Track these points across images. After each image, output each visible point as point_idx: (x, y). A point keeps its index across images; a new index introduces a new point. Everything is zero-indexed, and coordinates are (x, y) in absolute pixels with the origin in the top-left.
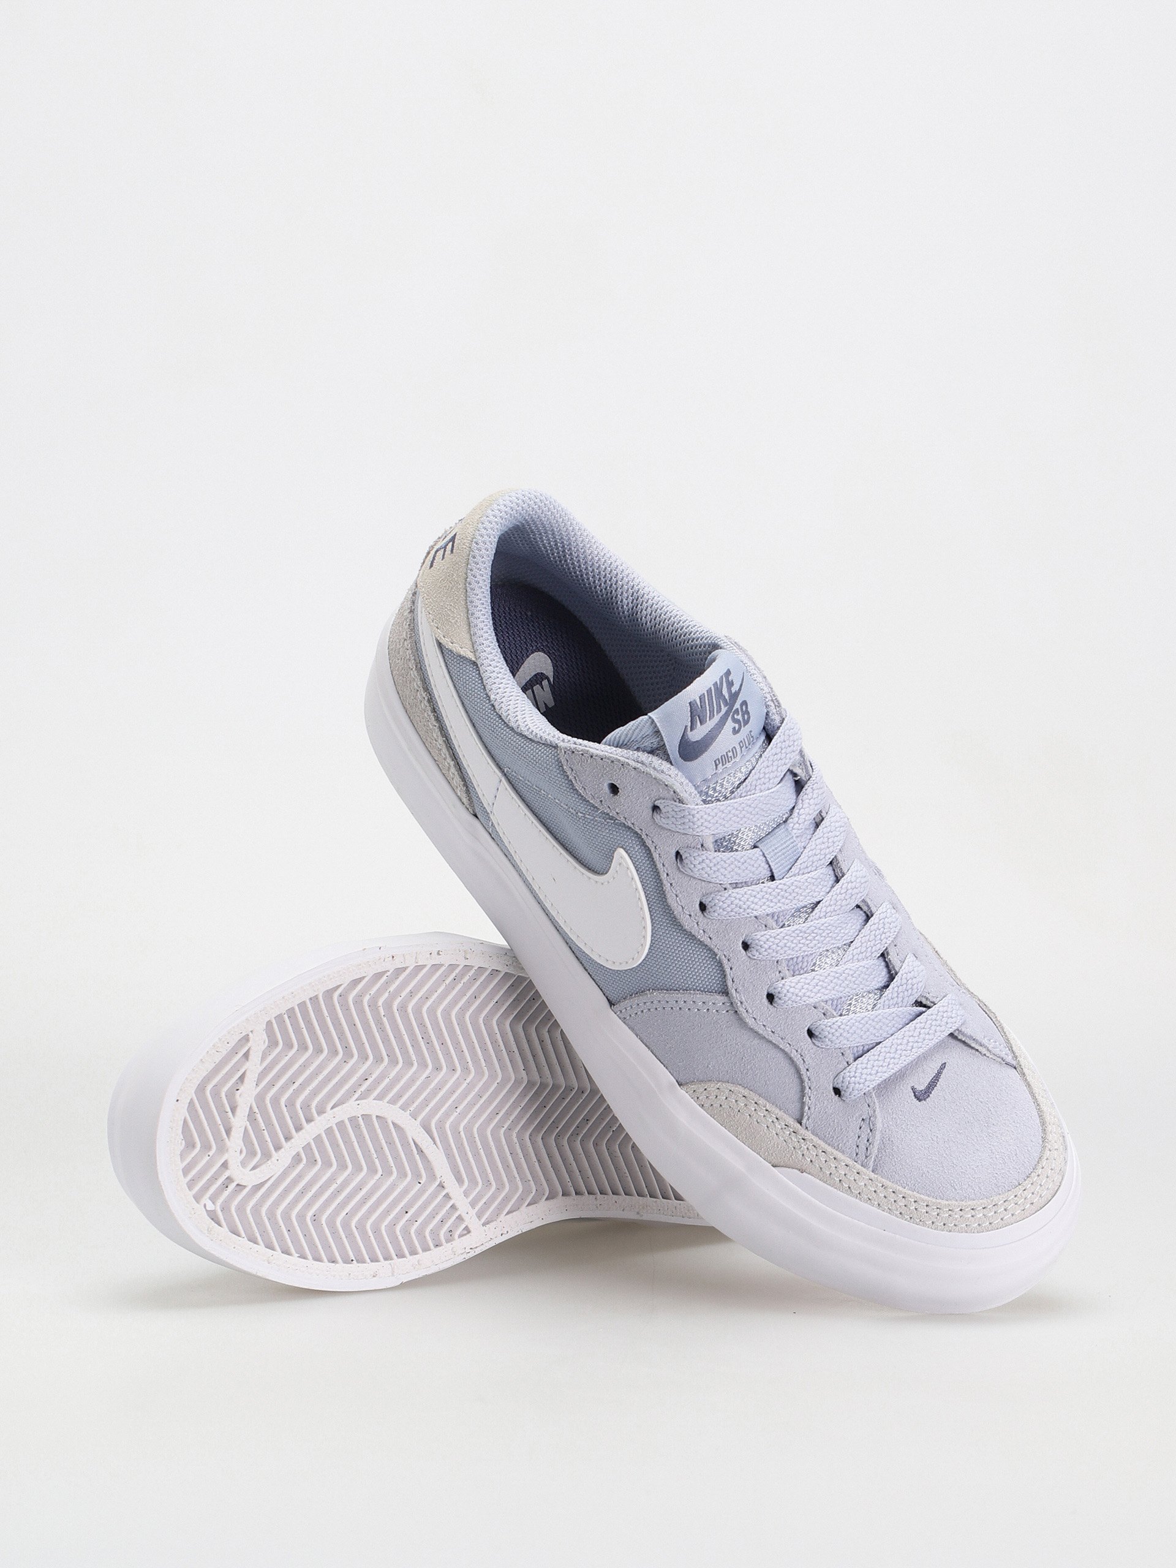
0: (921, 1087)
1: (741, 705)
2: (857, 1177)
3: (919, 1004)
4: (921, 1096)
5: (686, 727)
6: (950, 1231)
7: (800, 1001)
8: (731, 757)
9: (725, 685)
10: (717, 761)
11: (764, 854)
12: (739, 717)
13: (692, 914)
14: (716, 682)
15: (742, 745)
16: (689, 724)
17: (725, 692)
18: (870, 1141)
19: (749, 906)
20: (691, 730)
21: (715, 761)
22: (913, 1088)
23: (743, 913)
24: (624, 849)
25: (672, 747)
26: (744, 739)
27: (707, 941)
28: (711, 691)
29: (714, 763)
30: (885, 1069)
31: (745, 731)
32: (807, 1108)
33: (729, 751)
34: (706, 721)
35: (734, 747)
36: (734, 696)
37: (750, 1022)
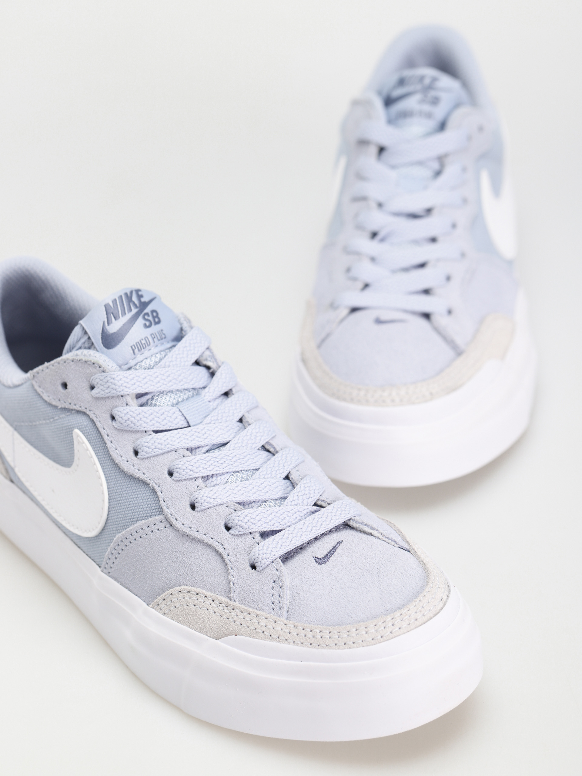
0: (321, 556)
1: (151, 311)
2: (274, 625)
3: (315, 505)
4: (322, 561)
5: (104, 322)
6: (350, 648)
7: (214, 502)
8: (145, 344)
9: (134, 296)
10: (133, 347)
11: (180, 410)
12: (150, 318)
13: (129, 460)
14: (126, 293)
15: (153, 337)
16: (106, 320)
17: (135, 300)
18: (281, 595)
19: (168, 443)
20: (108, 324)
21: (131, 347)
22: (314, 557)
23: (164, 448)
24: (79, 429)
25: (97, 340)
26: (155, 334)
27: (142, 477)
28: (122, 298)
29: (130, 348)
31: (155, 328)
32: (232, 584)
33: (143, 340)
34: (119, 317)
35: (147, 337)
36: (144, 304)
37: (178, 525)
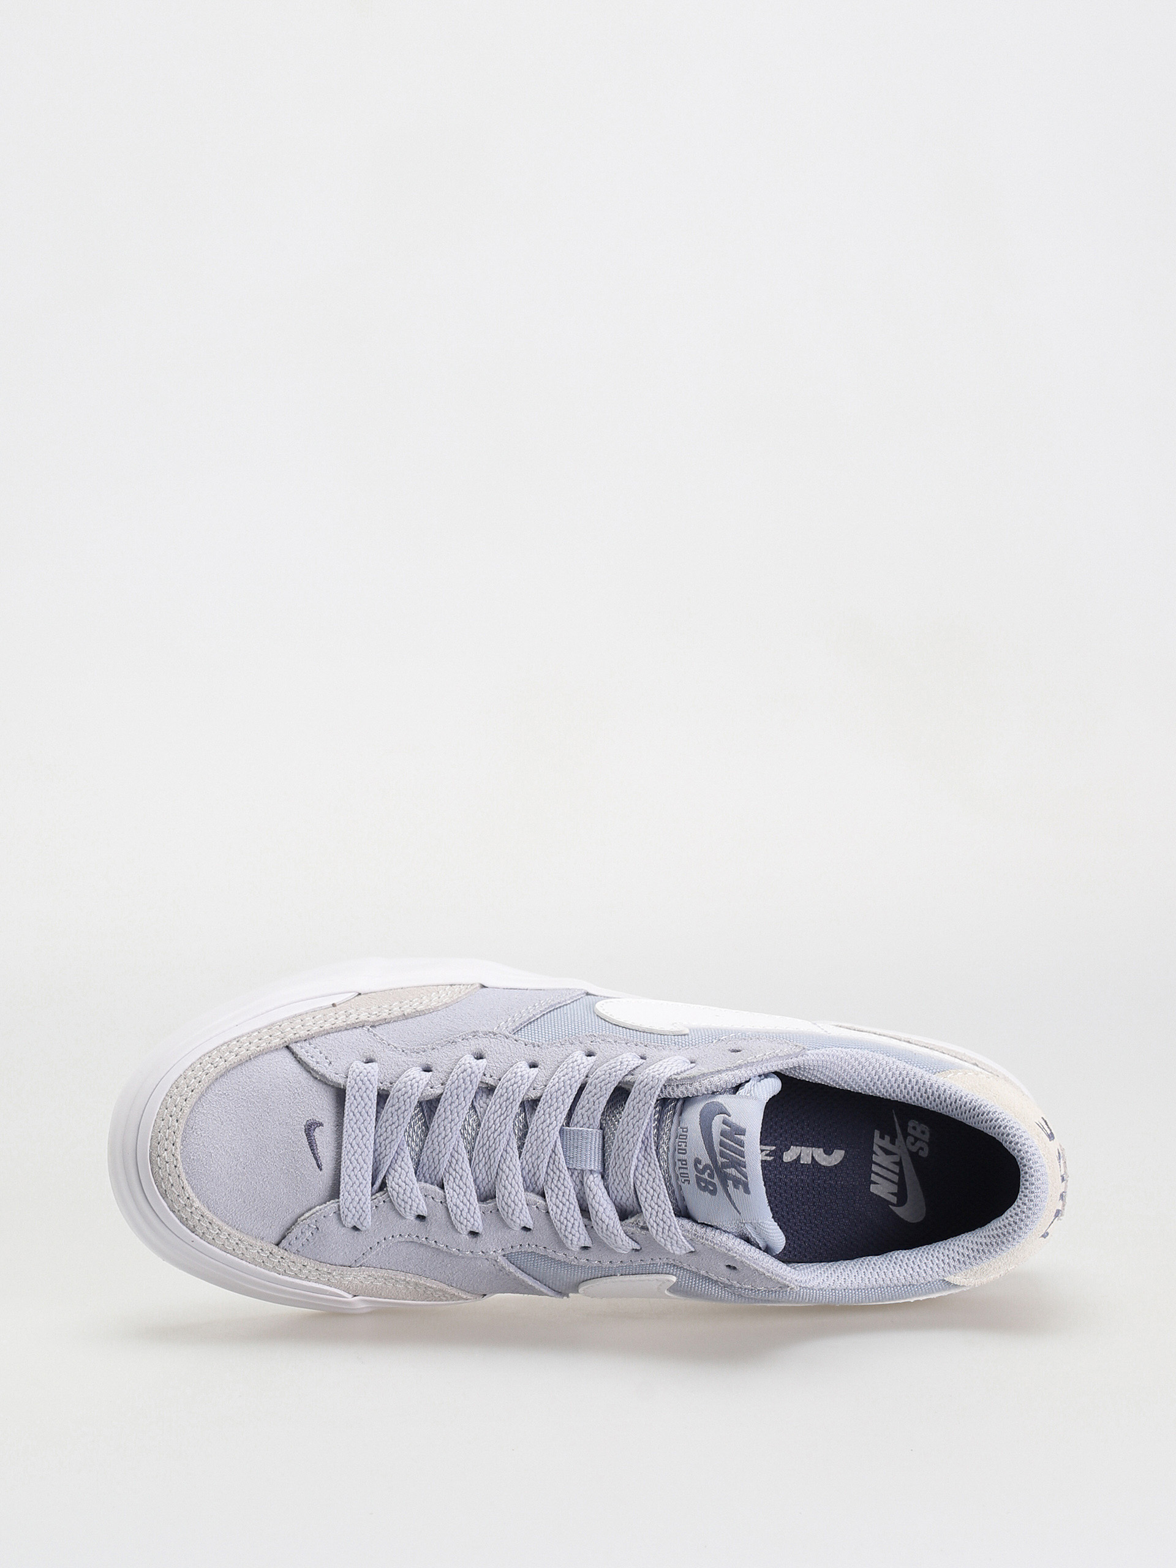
0: (317, 1133)
1: (714, 1185)
4: (310, 1128)
5: (731, 1118)
9: (739, 1175)
12: (706, 1176)
14: (745, 1167)
16: (730, 1121)
17: (732, 1171)
20: (725, 1120)
22: (321, 1125)
26: (686, 1168)
28: (742, 1157)
30: (353, 1108)
31: (692, 1173)
33: (686, 1146)
36: (724, 1178)
